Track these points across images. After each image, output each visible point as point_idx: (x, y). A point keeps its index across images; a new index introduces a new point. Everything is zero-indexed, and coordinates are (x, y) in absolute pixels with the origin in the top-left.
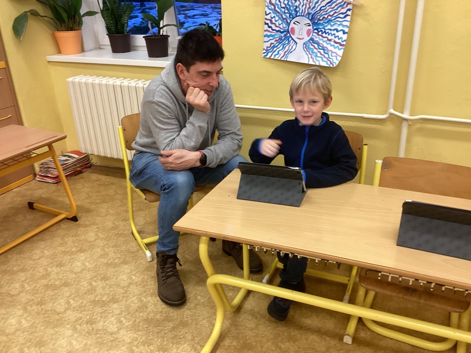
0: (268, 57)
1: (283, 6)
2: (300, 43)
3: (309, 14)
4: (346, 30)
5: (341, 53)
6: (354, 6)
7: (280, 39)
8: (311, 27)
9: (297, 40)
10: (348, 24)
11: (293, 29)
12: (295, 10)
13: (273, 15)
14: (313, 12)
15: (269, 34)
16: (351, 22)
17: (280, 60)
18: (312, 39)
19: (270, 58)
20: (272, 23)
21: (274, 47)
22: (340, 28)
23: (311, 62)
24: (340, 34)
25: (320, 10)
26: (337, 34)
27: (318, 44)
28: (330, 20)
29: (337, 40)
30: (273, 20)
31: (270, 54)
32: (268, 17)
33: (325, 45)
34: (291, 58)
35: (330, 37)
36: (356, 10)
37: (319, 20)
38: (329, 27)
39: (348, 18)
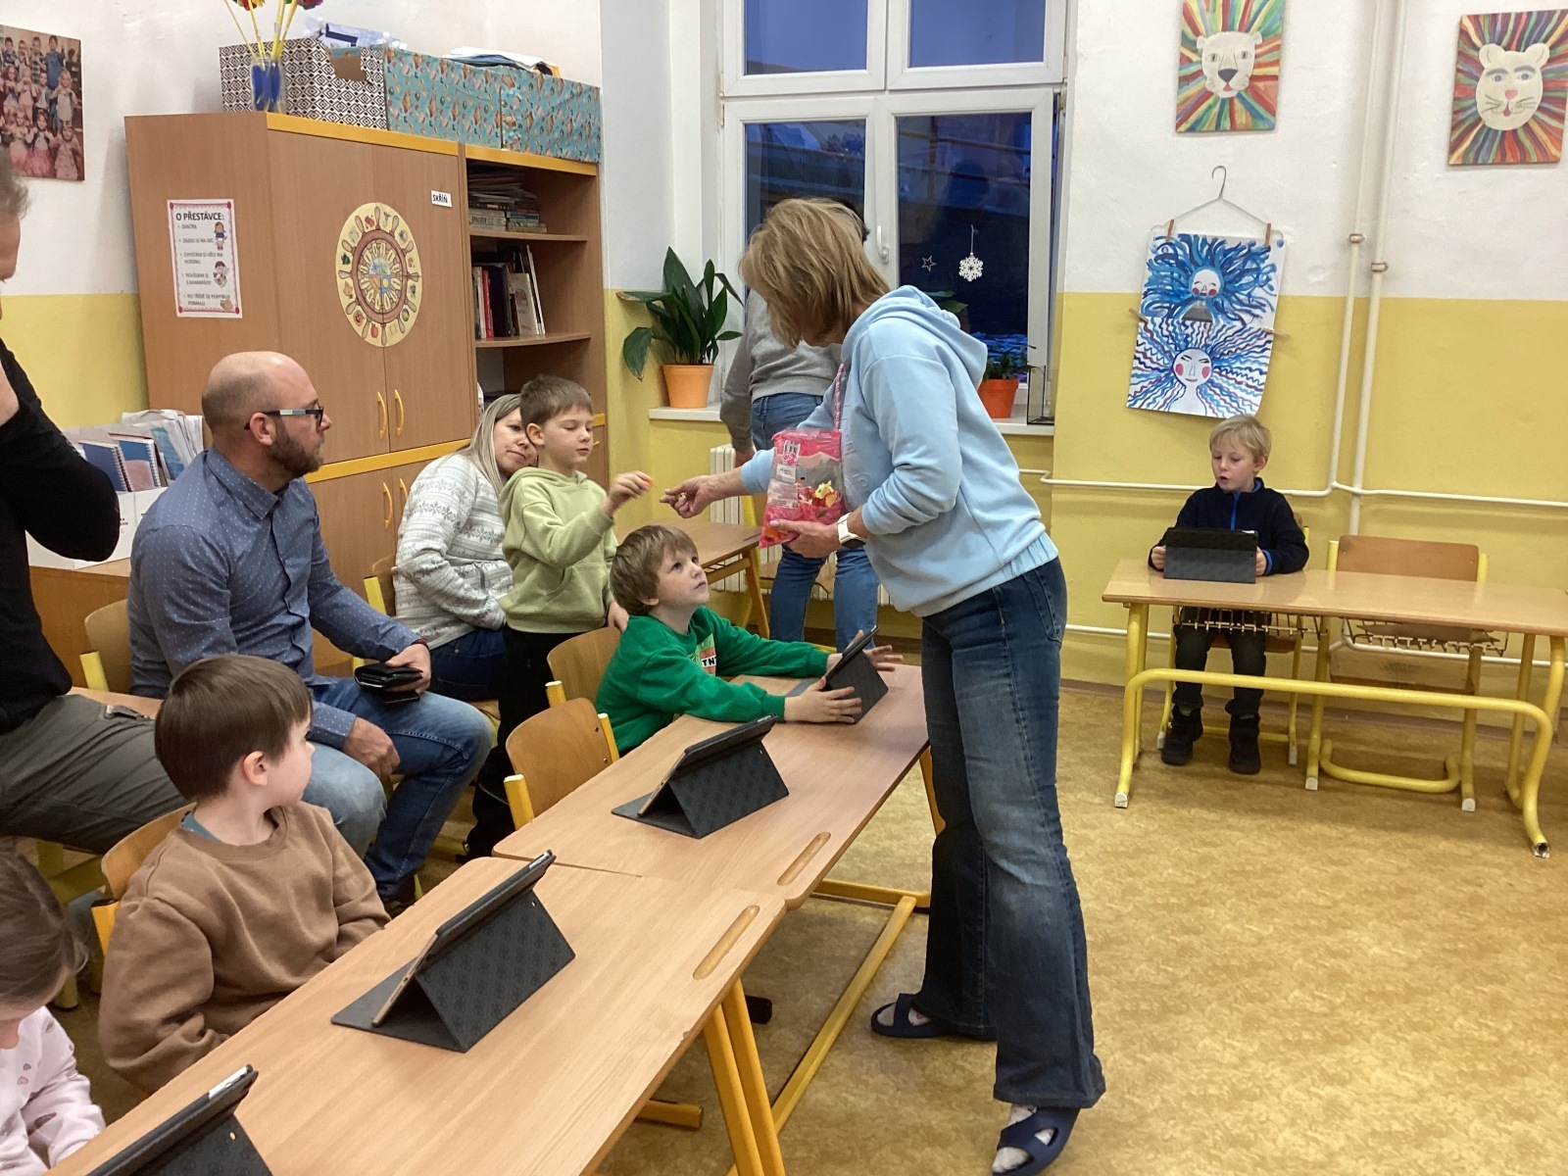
0: (1136, 406)
1: (1166, 333)
2: (1192, 387)
3: (1206, 345)
4: (1265, 369)
5: (1258, 400)
6: (1275, 336)
7: (1159, 380)
8: (1209, 365)
9: (1186, 383)
10: (1267, 361)
11: (1180, 366)
12: (1185, 340)
13: (1148, 346)
14: (1213, 343)
15: (1139, 372)
16: (1271, 358)
17: (1158, 411)
18: (1211, 381)
19: (1139, 408)
20: (1145, 357)
21: (1147, 392)
22: (1254, 367)
23: (1210, 414)
24: (1256, 374)
25: (1225, 340)
26: (1250, 375)
27: (1221, 388)
28: (1240, 356)
29: (1250, 382)
30: (1148, 354)
31: (1139, 403)
32: (1141, 349)
33: (1232, 389)
34: (1175, 408)
35: (1239, 379)
36: (1279, 343)
37: (1222, 354)
38: (1238, 364)
39: (1268, 353)
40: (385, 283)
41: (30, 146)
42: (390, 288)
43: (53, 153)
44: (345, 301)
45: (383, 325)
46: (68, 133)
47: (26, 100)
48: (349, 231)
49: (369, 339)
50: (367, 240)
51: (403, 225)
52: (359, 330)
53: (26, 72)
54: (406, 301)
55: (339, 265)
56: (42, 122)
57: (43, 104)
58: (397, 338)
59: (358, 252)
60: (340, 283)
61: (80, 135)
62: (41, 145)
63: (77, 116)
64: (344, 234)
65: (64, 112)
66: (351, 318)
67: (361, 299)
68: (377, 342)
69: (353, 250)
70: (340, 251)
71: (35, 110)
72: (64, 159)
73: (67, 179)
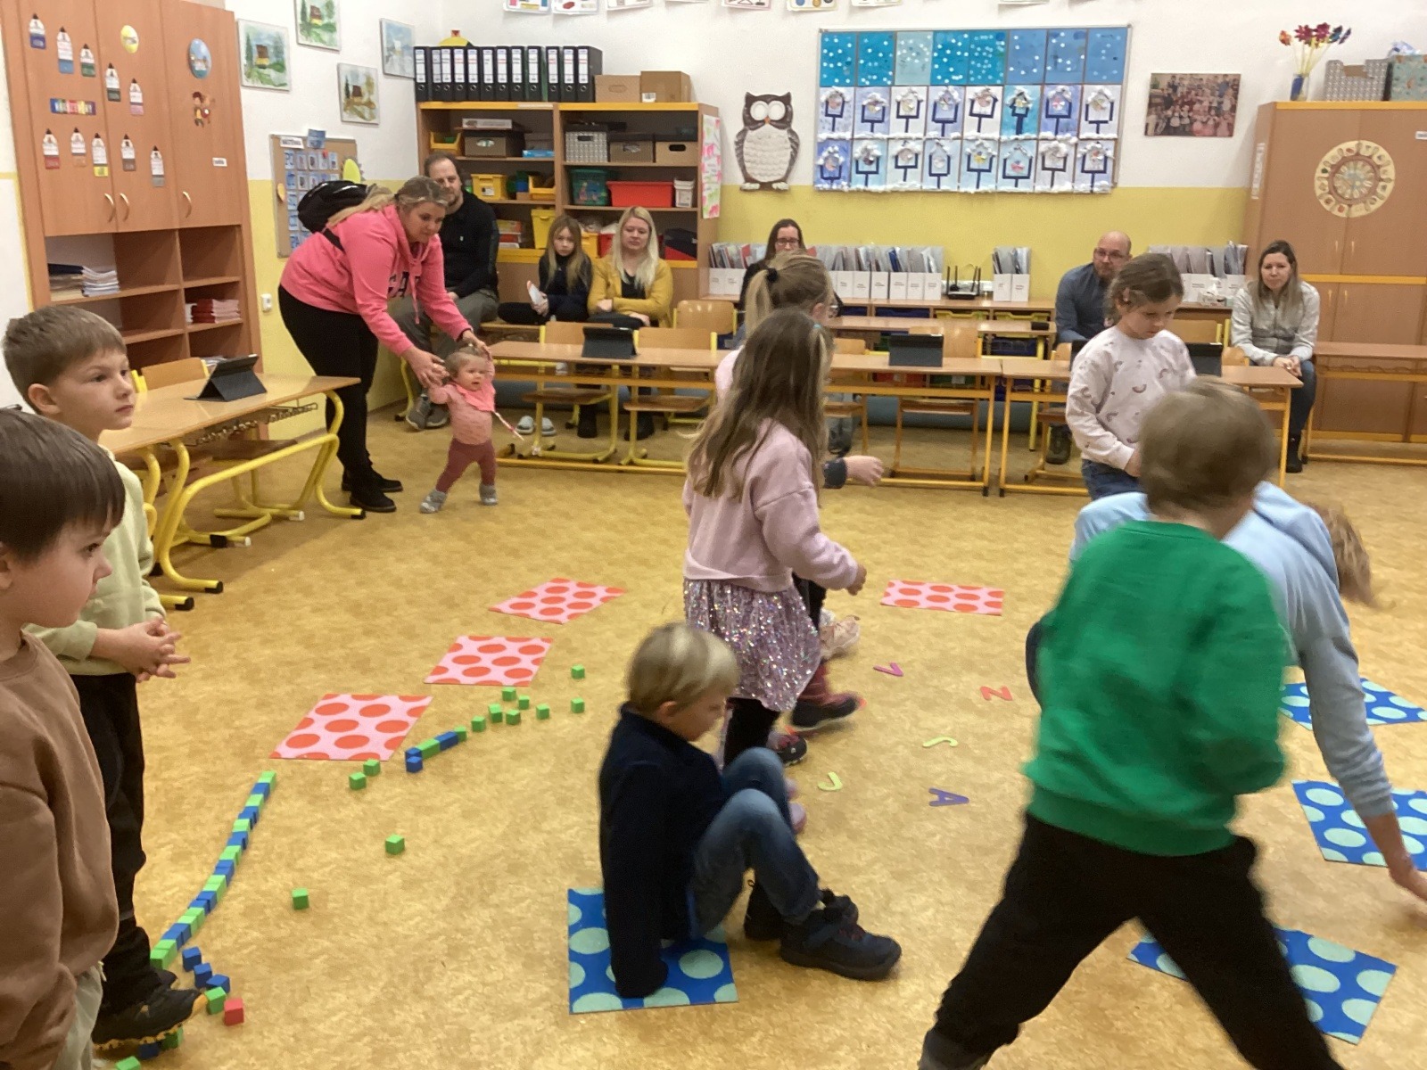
40: (1358, 183)
41: (1204, 123)
42: (1362, 186)
43: (1217, 125)
44: (1318, 192)
45: (1350, 206)
46: (1227, 116)
47: (1206, 104)
48: (1332, 156)
49: (1336, 212)
50: (1344, 161)
51: (1382, 152)
52: (1327, 207)
53: (1208, 91)
54: (1375, 193)
55: (1318, 173)
56: (1213, 112)
57: (1215, 105)
58: (1364, 213)
59: (1336, 168)
60: (1317, 183)
61: (1234, 117)
62: (1211, 123)
63: (1234, 109)
64: (1328, 157)
65: (1227, 106)
66: (1322, 202)
67: (1333, 190)
68: (1343, 215)
69: (1332, 166)
70: (1321, 166)
71: (1210, 108)
72: (1224, 125)
73: (1223, 136)
